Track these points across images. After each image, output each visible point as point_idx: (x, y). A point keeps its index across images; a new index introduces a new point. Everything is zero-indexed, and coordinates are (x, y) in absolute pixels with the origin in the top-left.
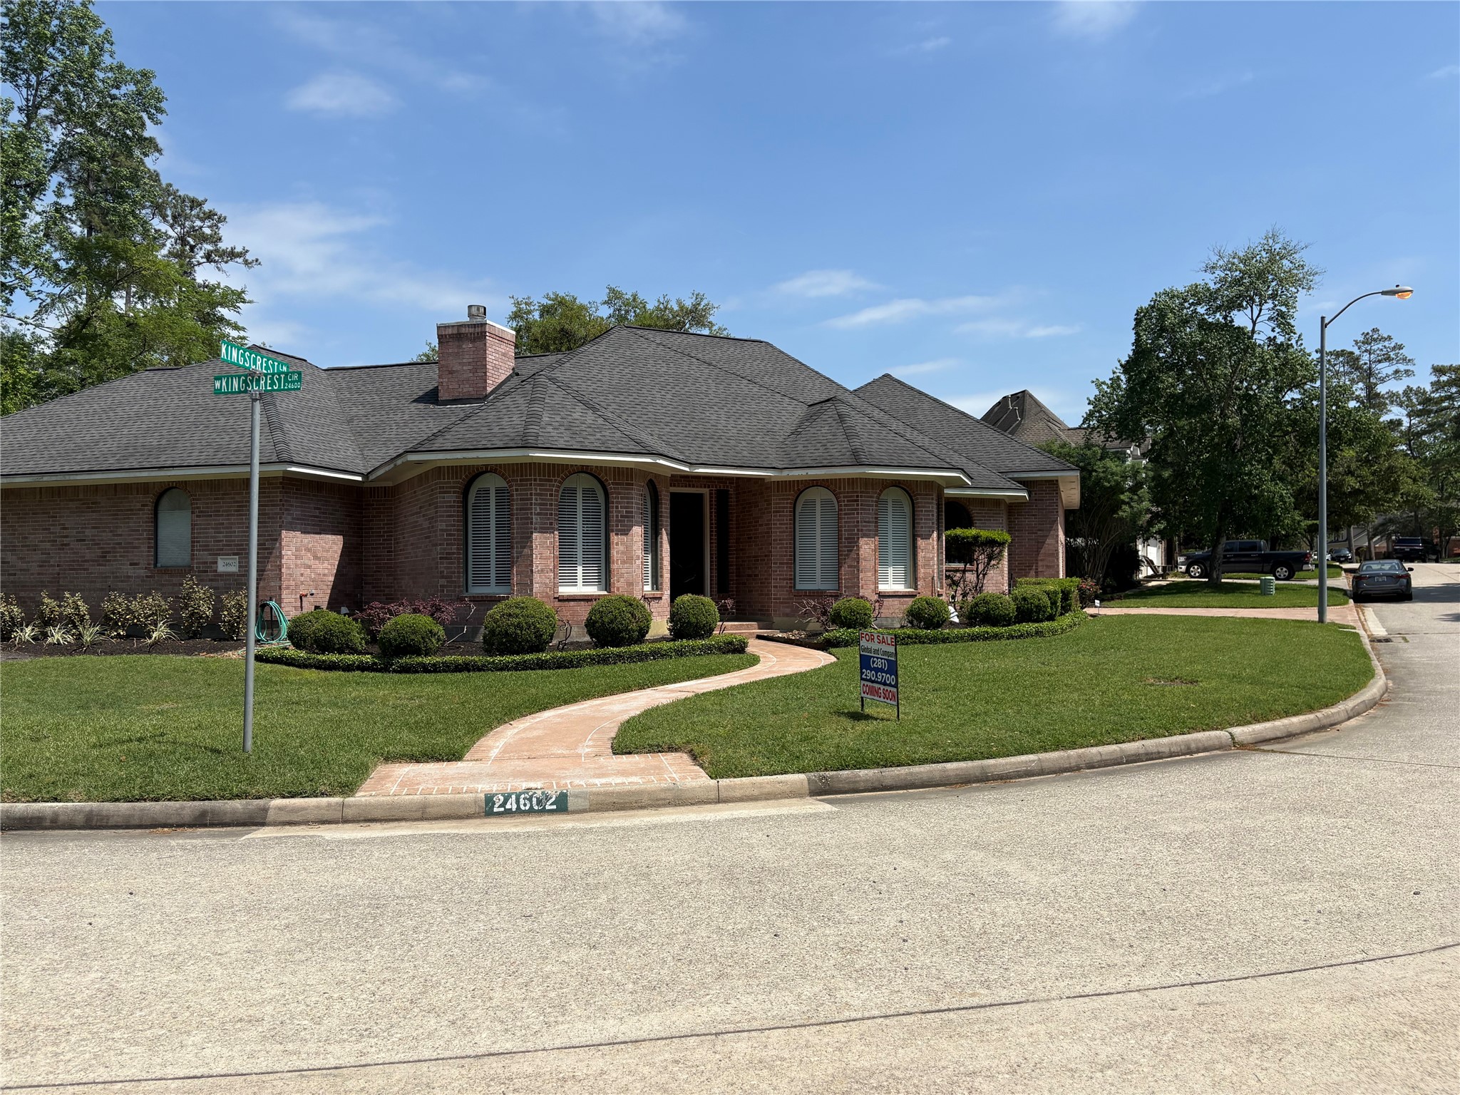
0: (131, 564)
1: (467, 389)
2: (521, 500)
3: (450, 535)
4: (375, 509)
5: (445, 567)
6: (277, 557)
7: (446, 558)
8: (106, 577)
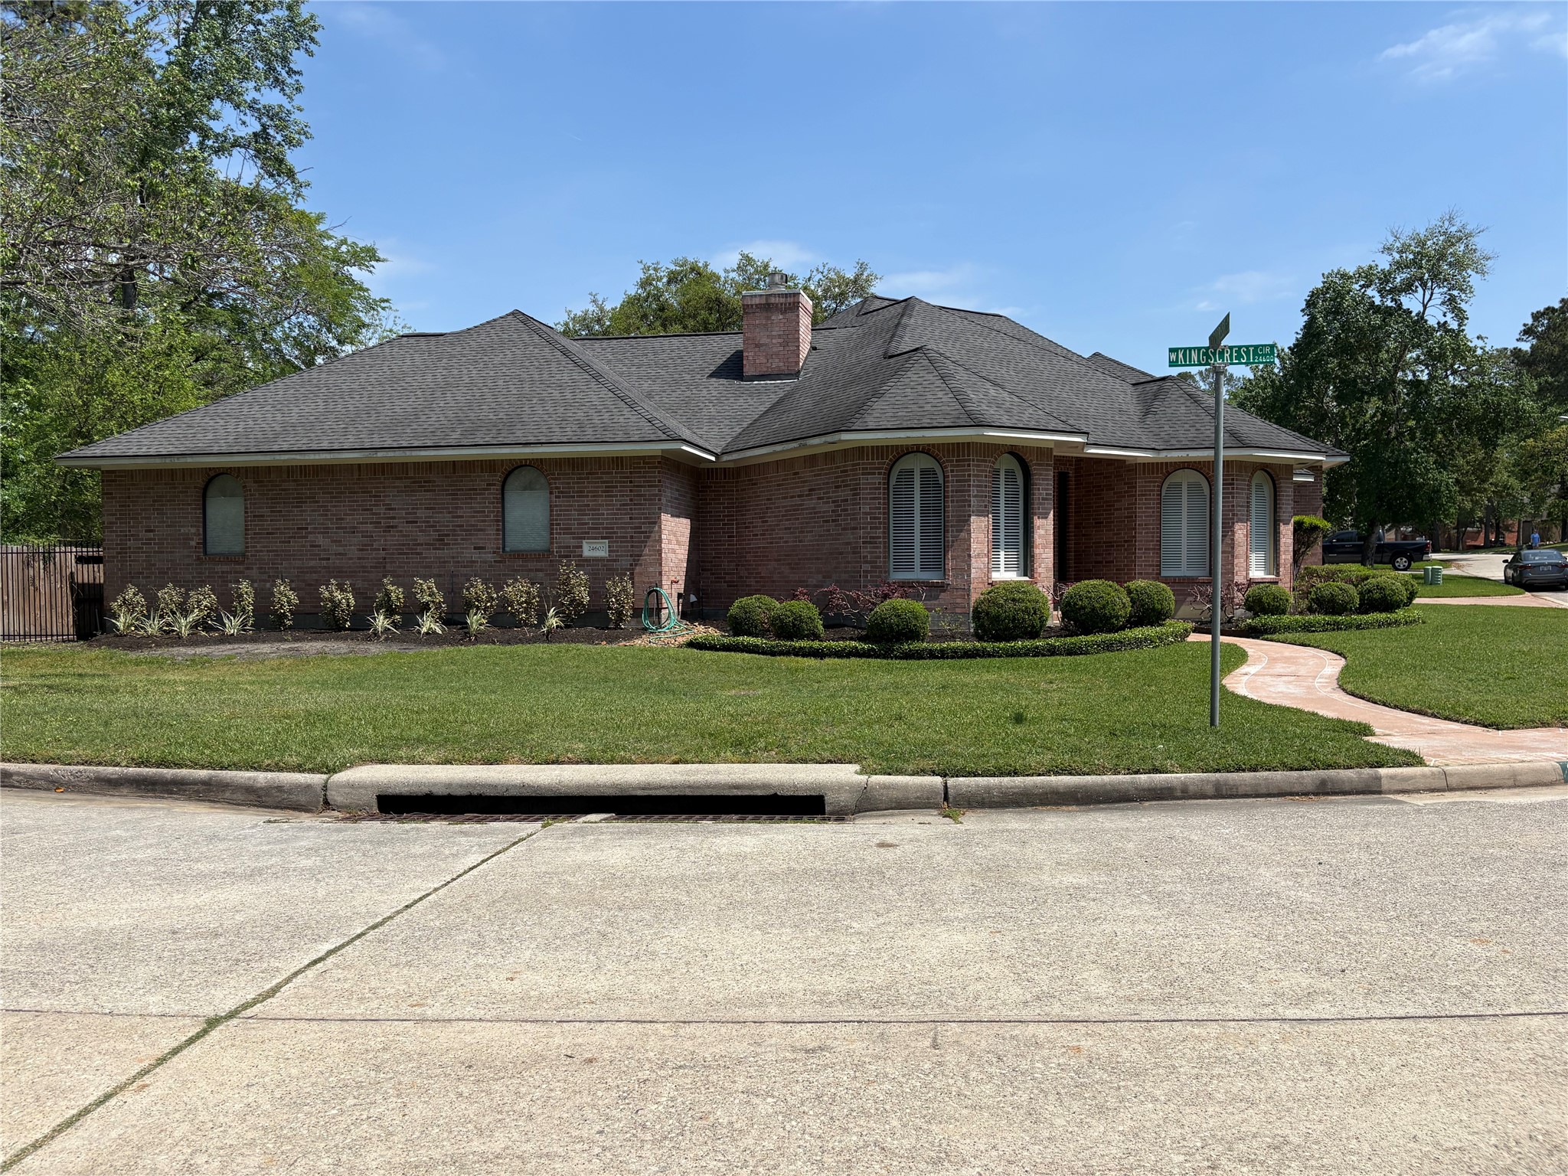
0: (475, 548)
1: (776, 364)
2: (957, 481)
3: (875, 518)
4: (714, 491)
5: (870, 552)
6: (655, 541)
7: (870, 543)
8: (445, 562)
